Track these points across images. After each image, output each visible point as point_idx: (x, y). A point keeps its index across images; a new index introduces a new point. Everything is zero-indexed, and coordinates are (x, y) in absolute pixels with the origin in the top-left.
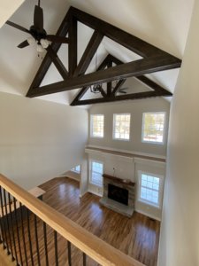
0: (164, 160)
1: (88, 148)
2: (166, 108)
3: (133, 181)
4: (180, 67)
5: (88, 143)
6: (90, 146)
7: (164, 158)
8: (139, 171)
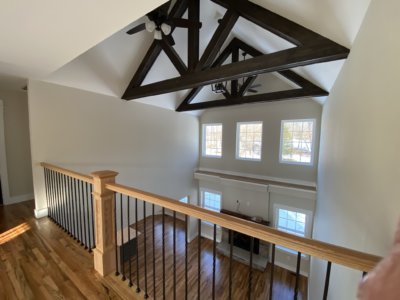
0: (314, 189)
1: (198, 172)
2: (316, 114)
3: (266, 219)
4: (346, 57)
5: (198, 165)
6: (201, 169)
7: (314, 185)
8: (275, 205)
